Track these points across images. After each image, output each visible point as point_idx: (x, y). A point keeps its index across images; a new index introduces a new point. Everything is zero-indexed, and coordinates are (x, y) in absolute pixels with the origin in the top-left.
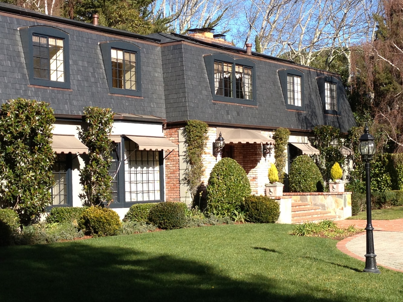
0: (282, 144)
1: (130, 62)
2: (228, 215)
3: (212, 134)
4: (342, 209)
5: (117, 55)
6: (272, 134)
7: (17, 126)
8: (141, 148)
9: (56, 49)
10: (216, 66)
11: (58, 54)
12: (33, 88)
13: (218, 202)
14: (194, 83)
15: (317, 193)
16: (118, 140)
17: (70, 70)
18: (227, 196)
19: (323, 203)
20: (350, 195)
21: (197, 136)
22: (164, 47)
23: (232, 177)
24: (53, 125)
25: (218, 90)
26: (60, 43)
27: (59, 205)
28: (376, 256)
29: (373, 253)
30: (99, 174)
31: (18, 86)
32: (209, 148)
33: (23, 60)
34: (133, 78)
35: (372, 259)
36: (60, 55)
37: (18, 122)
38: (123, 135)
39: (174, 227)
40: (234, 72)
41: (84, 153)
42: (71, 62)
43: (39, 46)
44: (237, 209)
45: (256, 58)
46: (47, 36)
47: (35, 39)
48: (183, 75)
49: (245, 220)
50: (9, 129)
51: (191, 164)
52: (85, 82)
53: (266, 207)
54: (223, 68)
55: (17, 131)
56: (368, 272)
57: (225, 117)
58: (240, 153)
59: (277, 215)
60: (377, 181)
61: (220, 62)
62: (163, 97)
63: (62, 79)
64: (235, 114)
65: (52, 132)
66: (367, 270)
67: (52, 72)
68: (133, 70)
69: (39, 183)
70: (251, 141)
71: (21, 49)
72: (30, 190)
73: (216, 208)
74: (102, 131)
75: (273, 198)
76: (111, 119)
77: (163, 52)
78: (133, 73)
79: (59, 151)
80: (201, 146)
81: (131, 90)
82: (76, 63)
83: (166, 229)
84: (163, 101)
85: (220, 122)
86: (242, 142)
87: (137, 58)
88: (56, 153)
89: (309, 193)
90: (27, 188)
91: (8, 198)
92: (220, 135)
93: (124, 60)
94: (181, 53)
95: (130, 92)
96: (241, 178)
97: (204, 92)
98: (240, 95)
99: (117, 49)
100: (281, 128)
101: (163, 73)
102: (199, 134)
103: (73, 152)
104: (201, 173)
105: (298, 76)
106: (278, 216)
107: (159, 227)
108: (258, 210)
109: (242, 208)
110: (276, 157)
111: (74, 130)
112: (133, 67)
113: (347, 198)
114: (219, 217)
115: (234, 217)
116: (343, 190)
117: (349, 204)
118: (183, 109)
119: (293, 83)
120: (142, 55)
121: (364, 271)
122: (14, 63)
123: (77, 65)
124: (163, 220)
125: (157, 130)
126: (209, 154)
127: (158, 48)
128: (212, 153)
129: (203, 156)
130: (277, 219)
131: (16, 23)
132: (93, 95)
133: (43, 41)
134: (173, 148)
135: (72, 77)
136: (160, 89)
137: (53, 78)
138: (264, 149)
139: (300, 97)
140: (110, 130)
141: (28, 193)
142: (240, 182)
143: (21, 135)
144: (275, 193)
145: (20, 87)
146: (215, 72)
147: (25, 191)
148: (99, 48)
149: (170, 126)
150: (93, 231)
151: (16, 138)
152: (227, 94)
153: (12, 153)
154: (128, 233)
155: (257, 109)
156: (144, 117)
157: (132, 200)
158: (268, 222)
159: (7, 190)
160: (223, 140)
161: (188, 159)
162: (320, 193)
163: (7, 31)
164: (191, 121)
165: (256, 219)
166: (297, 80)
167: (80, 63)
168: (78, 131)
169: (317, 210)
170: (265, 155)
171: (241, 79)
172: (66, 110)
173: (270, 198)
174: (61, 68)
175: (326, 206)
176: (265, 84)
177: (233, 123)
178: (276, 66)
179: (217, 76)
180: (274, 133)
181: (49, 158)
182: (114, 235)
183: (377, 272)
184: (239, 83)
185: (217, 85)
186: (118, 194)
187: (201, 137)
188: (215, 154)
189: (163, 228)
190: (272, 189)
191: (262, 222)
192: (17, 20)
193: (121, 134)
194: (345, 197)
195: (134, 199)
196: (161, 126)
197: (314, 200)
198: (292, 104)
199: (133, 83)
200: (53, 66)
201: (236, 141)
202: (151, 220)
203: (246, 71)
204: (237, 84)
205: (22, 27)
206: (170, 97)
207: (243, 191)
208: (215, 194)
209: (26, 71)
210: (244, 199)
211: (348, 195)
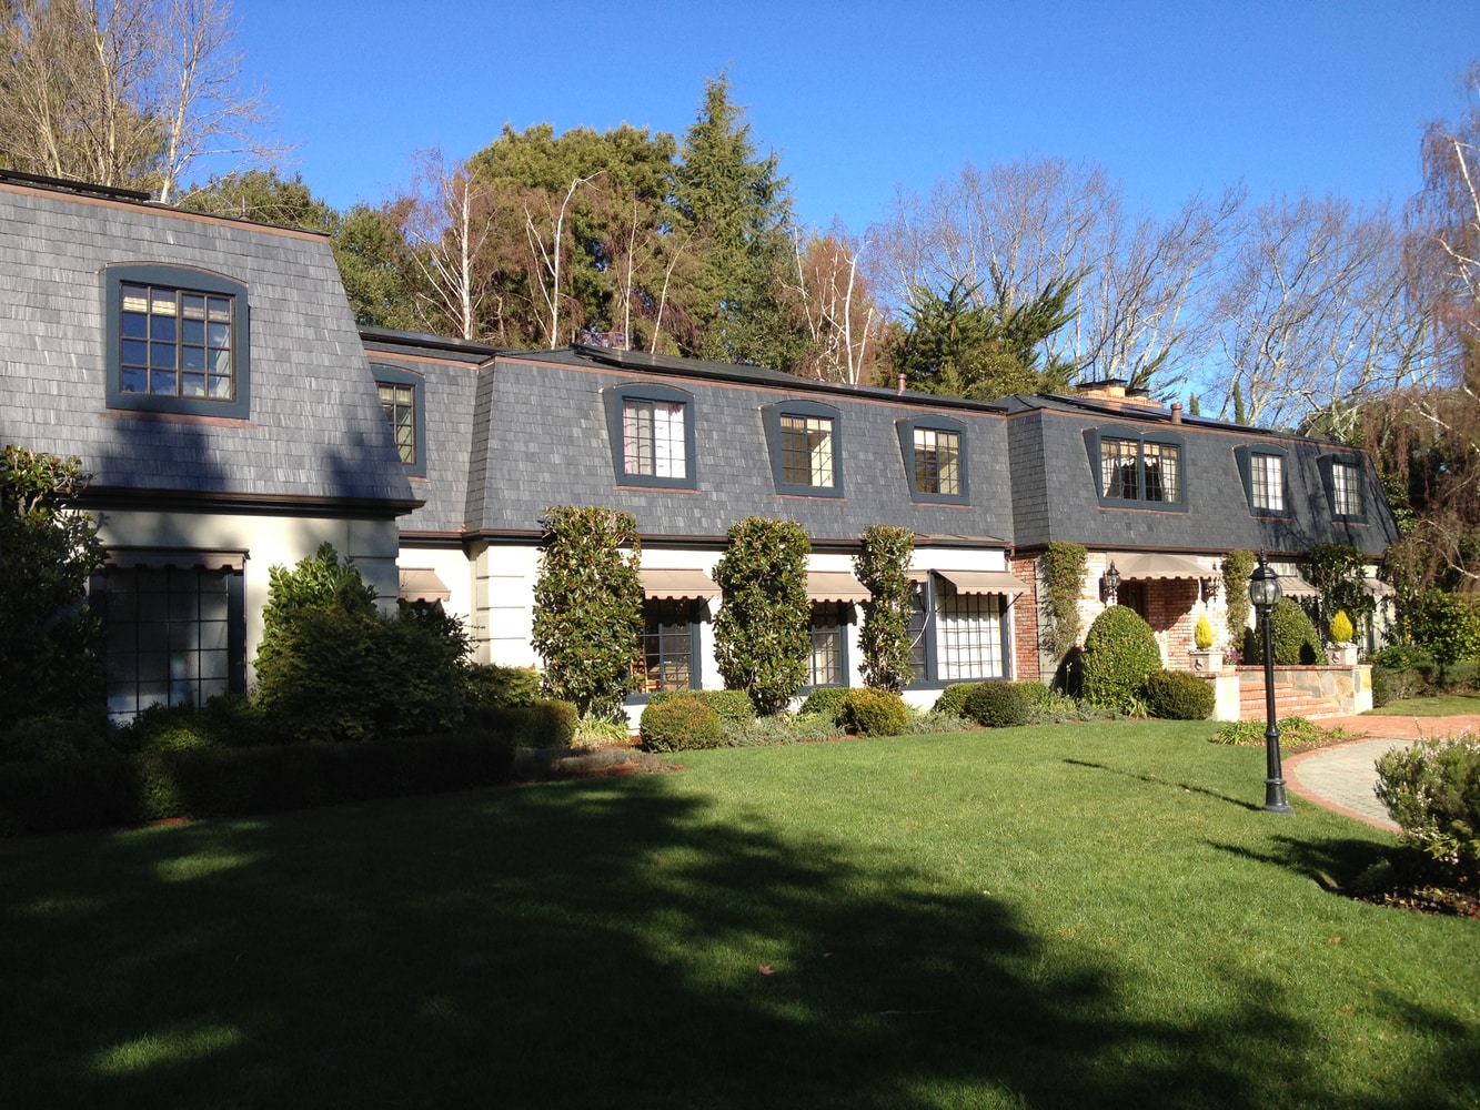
0: (1239, 578)
1: (948, 448)
2: (1118, 705)
3: (1096, 565)
4: (1352, 695)
5: (924, 439)
6: (1218, 561)
7: (749, 561)
8: (961, 591)
9: (820, 435)
10: (1104, 447)
11: (822, 444)
12: (780, 499)
13: (1100, 682)
14: (1064, 478)
15: (1304, 667)
16: (924, 578)
17: (844, 468)
18: (1116, 672)
19: (1315, 684)
20: (1369, 672)
21: (1066, 568)
22: (1013, 420)
23: (1124, 639)
24: (810, 556)
25: (1109, 489)
26: (826, 426)
27: (827, 685)
28: (1285, 782)
29: (1280, 777)
30: (889, 634)
31: (756, 497)
32: (1090, 586)
33: (766, 456)
34: (954, 476)
35: (1277, 788)
36: (827, 444)
37: (752, 554)
38: (932, 570)
39: (1007, 723)
40: (1141, 455)
41: (864, 601)
42: (845, 455)
43: (790, 432)
44: (1134, 696)
45: (1189, 429)
46: (804, 417)
47: (785, 422)
48: (1043, 465)
49: (1149, 713)
50: (738, 566)
51: (1056, 615)
52: (870, 486)
53: (1187, 691)
54: (1119, 450)
55: (748, 567)
56: (1271, 810)
57: (1125, 535)
58: (1159, 595)
59: (1210, 706)
60: (1444, 642)
61: (1115, 439)
62: (1011, 505)
63: (829, 484)
64: (1143, 528)
65: (807, 568)
66: (1268, 807)
67: (813, 472)
68: (954, 461)
69: (785, 651)
70: (1171, 576)
71: (763, 439)
72: (770, 663)
73: (1096, 691)
74: (893, 564)
75: (1203, 676)
76: (909, 544)
77: (1010, 428)
78: (953, 467)
79: (820, 599)
80: (1075, 586)
81: (951, 495)
82: (853, 456)
83: (993, 726)
84: (1009, 511)
85: (1114, 543)
86: (1154, 578)
87: (960, 442)
88: (814, 601)
89: (1289, 667)
90: (766, 657)
91: (738, 673)
92: (1112, 566)
93: (937, 446)
94: (1040, 428)
95: (949, 498)
96: (1141, 640)
97: (1083, 493)
98: (1155, 493)
99: (925, 429)
100: (1239, 551)
101: (1011, 464)
102: (1068, 565)
103: (846, 599)
104: (1076, 631)
105: (1273, 456)
106: (1212, 708)
107: (982, 724)
108: (1171, 696)
109: (1144, 693)
110: (1228, 601)
111: (846, 563)
112: (953, 456)
113: (1360, 675)
114: (1101, 708)
115: (1129, 708)
116: (1355, 661)
117: (1366, 686)
118: (1042, 523)
119: (1265, 469)
120: (970, 435)
121: (1263, 809)
122: (751, 462)
123: (856, 458)
124: (989, 711)
125: (995, 560)
126: (1092, 598)
127: (1002, 423)
128: (1098, 597)
129: (1080, 602)
130: (1210, 714)
131: (755, 398)
132: (882, 505)
133: (798, 424)
134: (1021, 590)
135: (846, 479)
136: (1005, 491)
137: (816, 482)
138: (1204, 588)
139: (1279, 494)
140: (907, 563)
141: (767, 665)
142: (1139, 647)
143: (756, 574)
144: (1207, 667)
145: (761, 499)
146: (1104, 457)
147: (763, 661)
148: (895, 429)
149: (1020, 553)
150: (860, 728)
151: (748, 579)
152: (1130, 493)
153: (743, 603)
154: (922, 732)
155: (1188, 518)
156: (970, 538)
157: (951, 678)
158: (1191, 718)
159: (735, 660)
160: (1117, 574)
161: (1050, 608)
162: (1310, 667)
163: (741, 414)
164: (1054, 542)
165: (1167, 711)
166: (1274, 464)
167: (862, 455)
168: (854, 563)
169: (1304, 698)
170: (1205, 599)
171: (1156, 466)
172: (835, 532)
173: (1198, 675)
174: (829, 465)
175: (1321, 689)
176: (1208, 473)
177: (1139, 543)
178: (1230, 440)
179: (1107, 467)
180: (1224, 559)
181: (801, 611)
182: (895, 734)
183: (1286, 811)
184: (1154, 475)
185: (1107, 480)
186: (926, 666)
187: (1073, 570)
188: (1103, 598)
189: (987, 726)
190: (1201, 661)
191: (1180, 718)
192: (758, 394)
193: (929, 568)
194: (1357, 673)
195: (954, 675)
196: (1002, 553)
197: (1299, 678)
198: (1264, 506)
199: (954, 483)
200: (815, 464)
201: (1141, 576)
202: (967, 711)
203: (1166, 453)
204: (1148, 477)
205: (765, 404)
206: (1022, 503)
207: (1144, 663)
208: (1095, 668)
209: (770, 473)
210: (1146, 676)
211: (1365, 672)
